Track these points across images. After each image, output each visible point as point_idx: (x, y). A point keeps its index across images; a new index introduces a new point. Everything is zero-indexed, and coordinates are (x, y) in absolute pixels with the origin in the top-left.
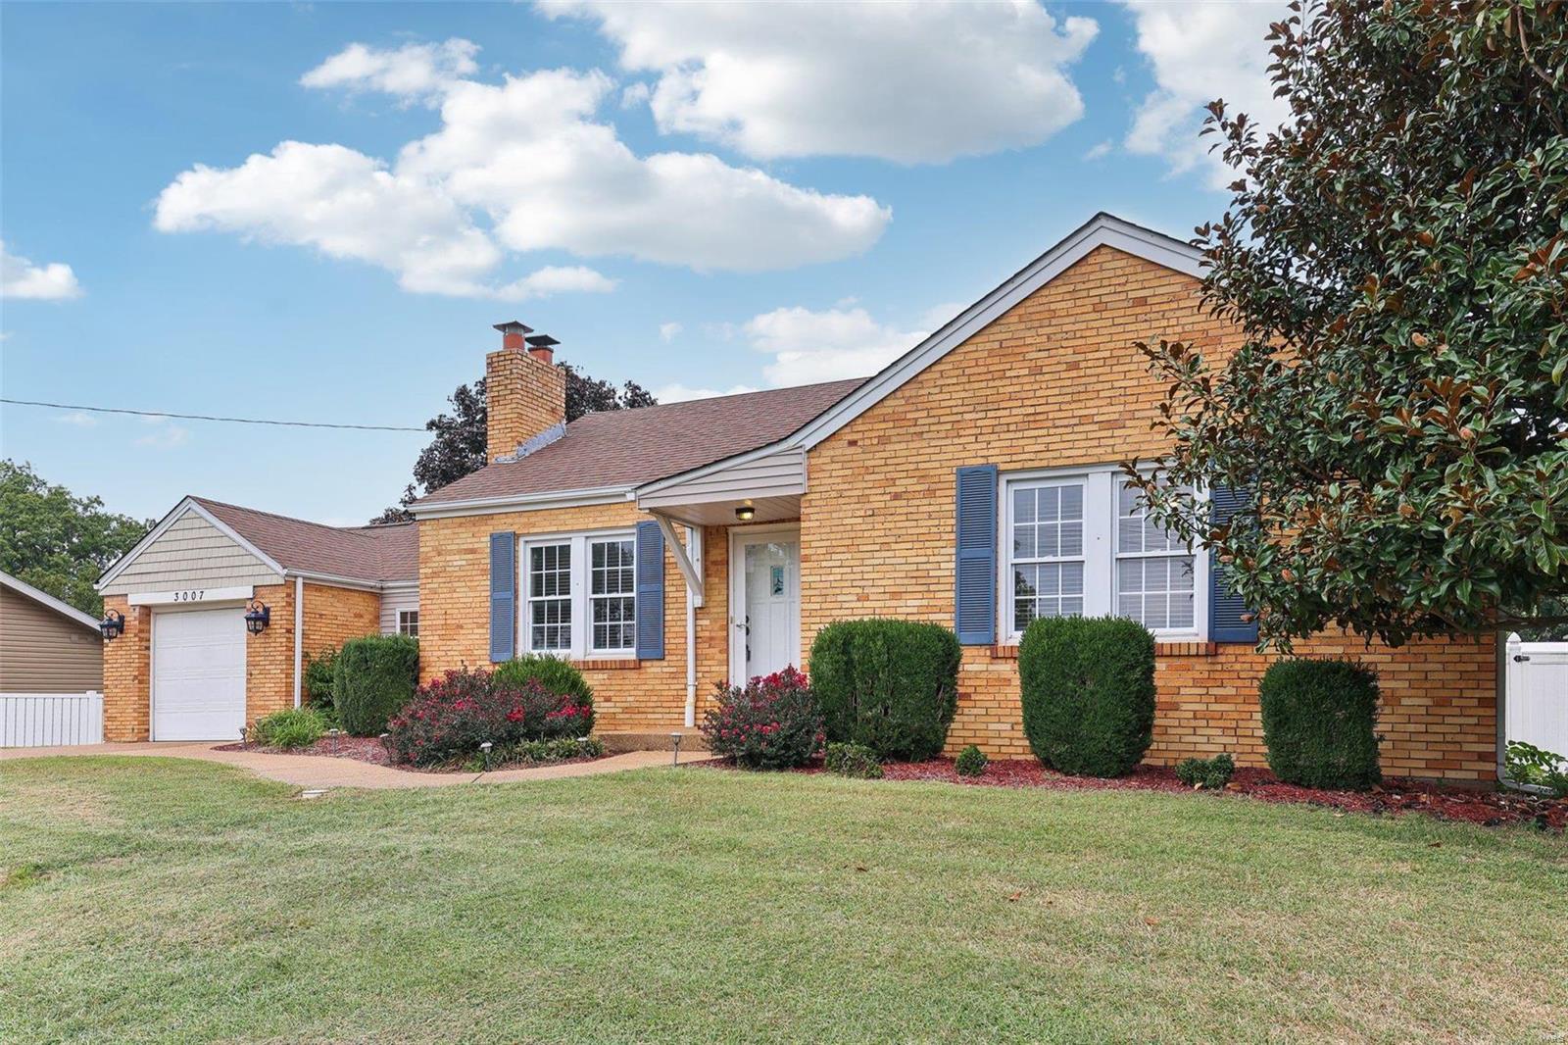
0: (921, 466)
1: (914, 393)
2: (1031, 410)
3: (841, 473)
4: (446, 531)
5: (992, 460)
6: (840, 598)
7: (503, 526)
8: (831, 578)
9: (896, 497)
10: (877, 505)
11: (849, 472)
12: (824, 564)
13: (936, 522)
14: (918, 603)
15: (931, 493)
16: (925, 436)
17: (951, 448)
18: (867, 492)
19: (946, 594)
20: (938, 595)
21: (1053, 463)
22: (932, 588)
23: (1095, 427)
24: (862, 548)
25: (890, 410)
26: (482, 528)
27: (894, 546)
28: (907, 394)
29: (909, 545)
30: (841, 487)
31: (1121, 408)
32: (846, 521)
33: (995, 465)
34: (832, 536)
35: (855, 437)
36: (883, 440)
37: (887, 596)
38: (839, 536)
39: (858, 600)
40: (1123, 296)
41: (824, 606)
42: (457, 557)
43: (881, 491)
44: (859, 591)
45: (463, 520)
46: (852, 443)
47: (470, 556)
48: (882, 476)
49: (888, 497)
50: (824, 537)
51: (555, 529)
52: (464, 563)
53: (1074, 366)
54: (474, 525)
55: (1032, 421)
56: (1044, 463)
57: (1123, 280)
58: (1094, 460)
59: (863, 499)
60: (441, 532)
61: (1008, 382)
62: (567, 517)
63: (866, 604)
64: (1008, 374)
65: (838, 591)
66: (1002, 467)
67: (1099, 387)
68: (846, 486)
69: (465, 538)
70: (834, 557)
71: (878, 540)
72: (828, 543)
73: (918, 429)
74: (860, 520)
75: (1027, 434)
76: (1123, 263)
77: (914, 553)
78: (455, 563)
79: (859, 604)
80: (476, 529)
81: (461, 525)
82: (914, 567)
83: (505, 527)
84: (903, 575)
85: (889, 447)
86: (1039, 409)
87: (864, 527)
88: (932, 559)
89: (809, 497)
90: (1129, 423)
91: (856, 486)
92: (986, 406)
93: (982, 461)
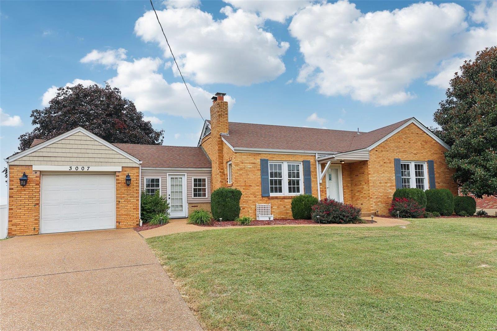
0: (388, 157)
1: (386, 142)
2: (404, 149)
3: (375, 157)
4: (244, 157)
5: (399, 158)
6: (377, 183)
7: (264, 157)
8: (375, 178)
9: (385, 163)
10: (381, 164)
11: (376, 157)
12: (373, 175)
13: (391, 169)
14: (390, 184)
15: (390, 163)
16: (389, 151)
17: (393, 154)
18: (380, 161)
19: (394, 183)
20: (393, 183)
21: (405, 159)
22: (392, 182)
23: (413, 154)
24: (380, 173)
25: (382, 145)
26: (257, 157)
27: (385, 173)
28: (385, 142)
29: (387, 173)
30: (375, 159)
31: (416, 151)
32: (376, 167)
33: (400, 159)
34: (374, 170)
35: (377, 149)
36: (382, 151)
37: (384, 183)
38: (375, 170)
39: (380, 183)
40: (415, 132)
41: (374, 184)
42: (249, 165)
43: (382, 161)
44: (380, 181)
45: (251, 154)
46: (377, 151)
47: (254, 165)
48: (382, 158)
49: (383, 163)
50: (373, 170)
51: (280, 160)
52: (252, 167)
53: (409, 143)
54: (254, 156)
55: (405, 151)
56: (407, 160)
57: (415, 129)
58: (413, 160)
59: (379, 162)
60: (243, 157)
61: (400, 143)
62: (283, 157)
63: (381, 184)
64: (401, 142)
65: (376, 181)
66: (401, 159)
67: (413, 147)
68: (376, 160)
69: (251, 159)
70: (375, 174)
71: (382, 171)
72: (373, 171)
73: (387, 150)
74: (379, 167)
75: (404, 154)
76: (415, 126)
77: (388, 174)
78: (248, 167)
79: (380, 184)
80: (255, 157)
81: (250, 155)
82: (388, 177)
83: (265, 157)
84: (387, 179)
85: (383, 153)
86: (405, 149)
87: (380, 168)
88: (391, 176)
89: (370, 161)
90: (418, 154)
91: (378, 160)
92: (398, 147)
93: (398, 158)
